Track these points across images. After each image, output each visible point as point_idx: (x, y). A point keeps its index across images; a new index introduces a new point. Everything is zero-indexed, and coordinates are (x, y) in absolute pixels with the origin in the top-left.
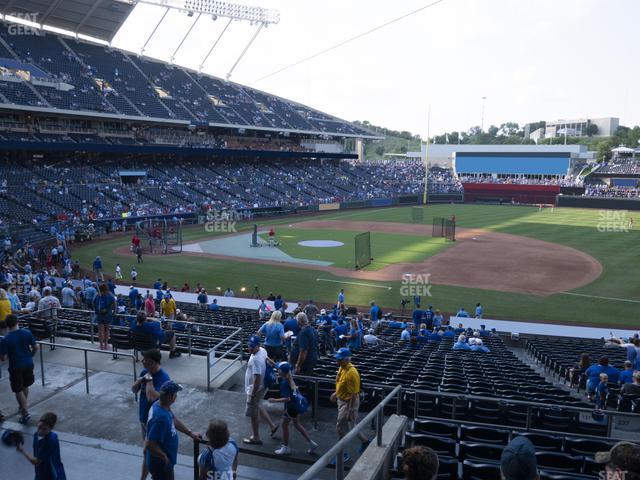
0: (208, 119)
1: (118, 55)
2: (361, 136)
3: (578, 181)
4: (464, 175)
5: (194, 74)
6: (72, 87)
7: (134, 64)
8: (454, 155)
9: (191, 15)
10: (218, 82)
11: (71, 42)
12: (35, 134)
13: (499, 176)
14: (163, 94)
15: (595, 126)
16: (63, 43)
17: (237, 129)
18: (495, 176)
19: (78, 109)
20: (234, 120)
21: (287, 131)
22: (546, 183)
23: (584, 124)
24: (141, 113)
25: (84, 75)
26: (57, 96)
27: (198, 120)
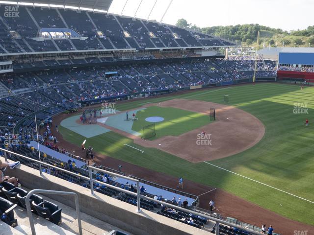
0: (145, 47)
1: (111, 16)
4: (283, 65)
5: (145, 22)
6: (86, 38)
7: (117, 20)
10: (156, 24)
11: (91, 13)
12: (72, 60)
13: (302, 66)
14: (127, 35)
16: (88, 15)
17: (159, 50)
18: (300, 66)
19: (87, 49)
20: (159, 45)
21: (185, 48)
24: (114, 47)
25: (93, 30)
26: (79, 44)
27: (140, 47)
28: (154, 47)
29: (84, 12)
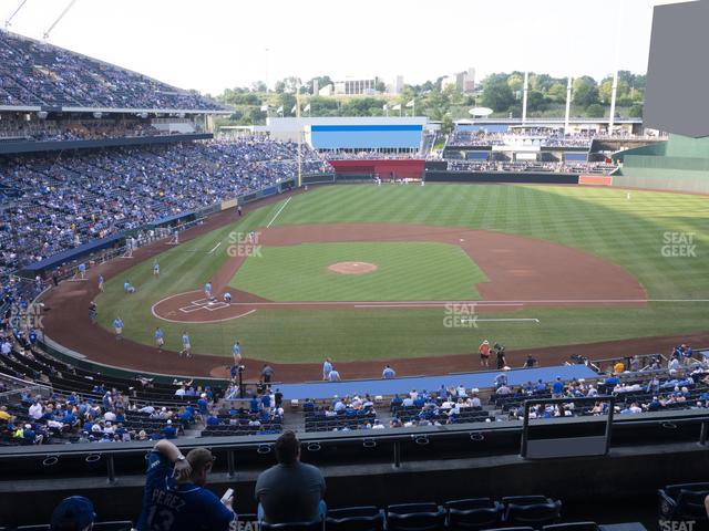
2: (214, 111)
3: (435, 154)
8: (308, 129)
15: (383, 84)
21: (144, 112)
22: (403, 157)
23: (372, 83)
27: (45, 104)
28: (78, 106)
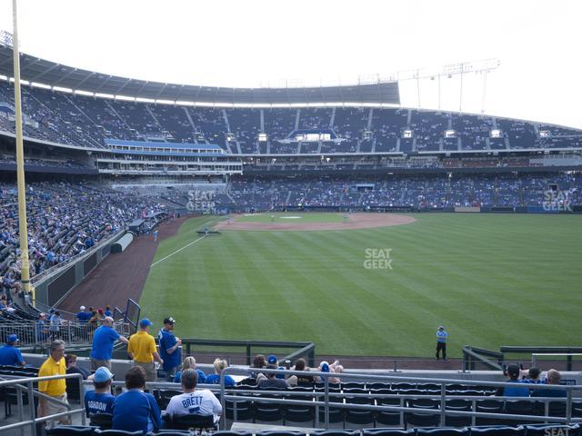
0: (420, 149)
1: (405, 111)
5: (455, 115)
9: (433, 79)
10: (474, 118)
11: (376, 111)
14: (408, 134)
16: (371, 112)
17: (446, 154)
24: (373, 149)
25: (361, 131)
26: (328, 146)
29: (367, 110)
